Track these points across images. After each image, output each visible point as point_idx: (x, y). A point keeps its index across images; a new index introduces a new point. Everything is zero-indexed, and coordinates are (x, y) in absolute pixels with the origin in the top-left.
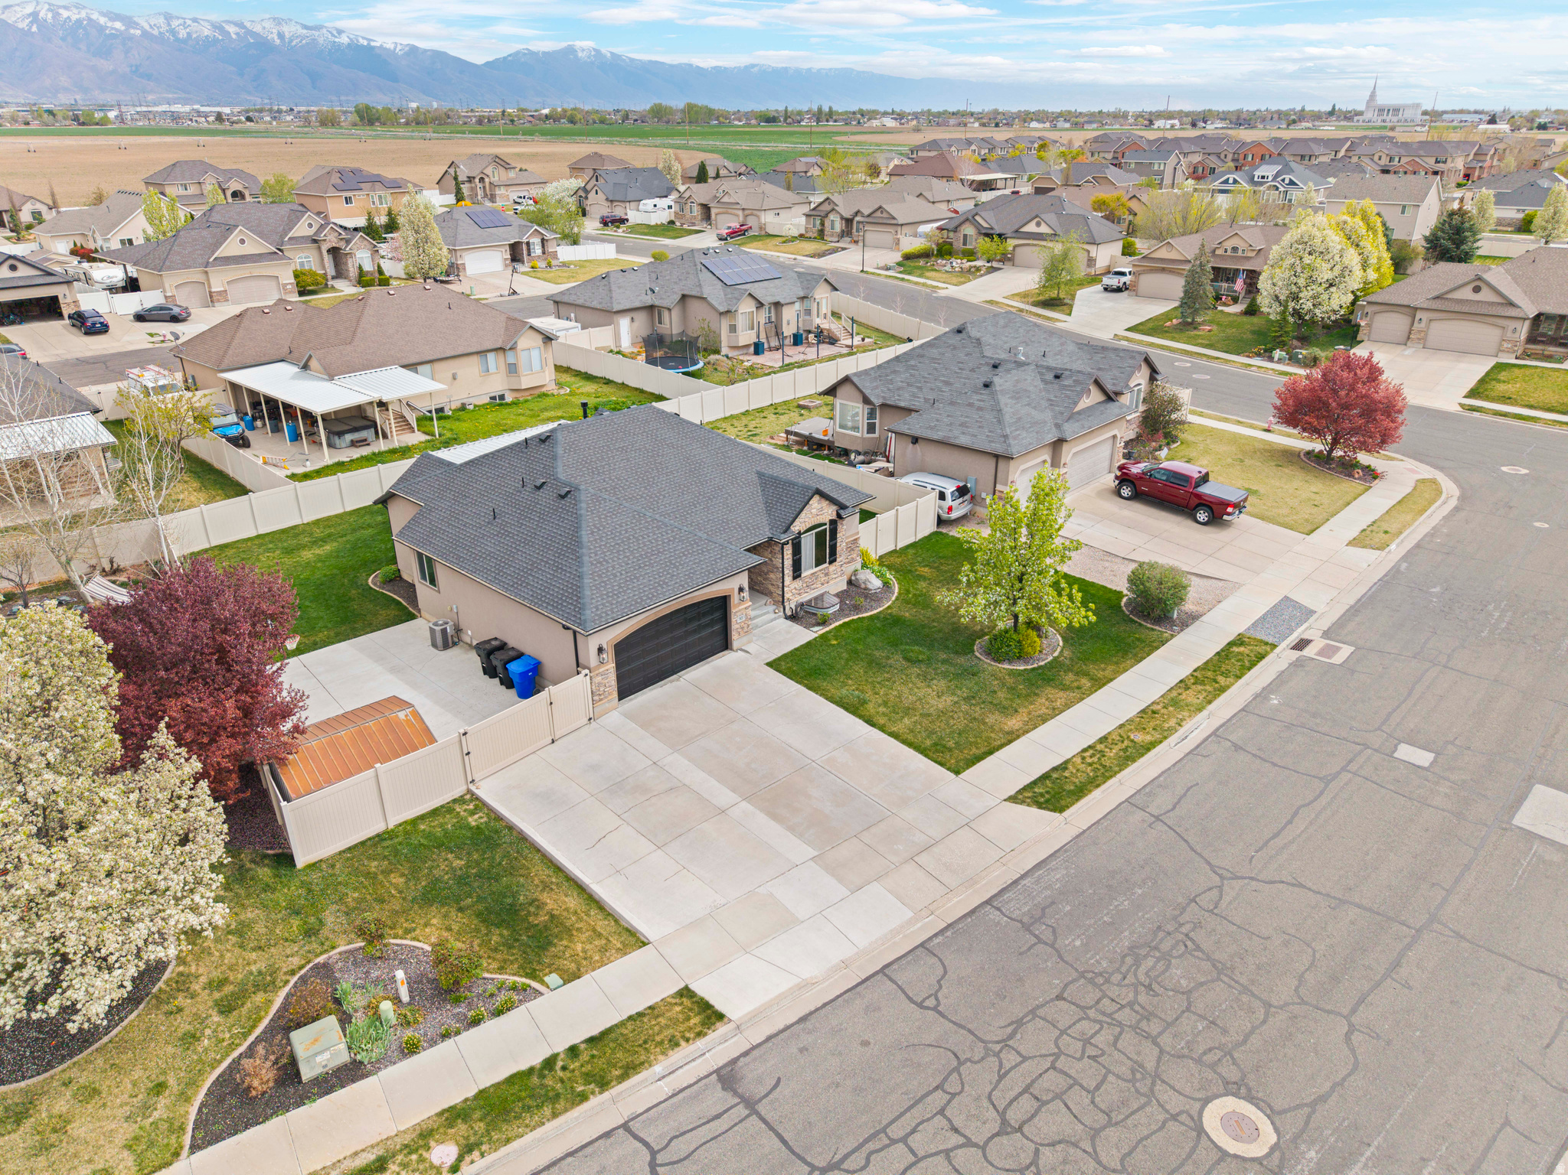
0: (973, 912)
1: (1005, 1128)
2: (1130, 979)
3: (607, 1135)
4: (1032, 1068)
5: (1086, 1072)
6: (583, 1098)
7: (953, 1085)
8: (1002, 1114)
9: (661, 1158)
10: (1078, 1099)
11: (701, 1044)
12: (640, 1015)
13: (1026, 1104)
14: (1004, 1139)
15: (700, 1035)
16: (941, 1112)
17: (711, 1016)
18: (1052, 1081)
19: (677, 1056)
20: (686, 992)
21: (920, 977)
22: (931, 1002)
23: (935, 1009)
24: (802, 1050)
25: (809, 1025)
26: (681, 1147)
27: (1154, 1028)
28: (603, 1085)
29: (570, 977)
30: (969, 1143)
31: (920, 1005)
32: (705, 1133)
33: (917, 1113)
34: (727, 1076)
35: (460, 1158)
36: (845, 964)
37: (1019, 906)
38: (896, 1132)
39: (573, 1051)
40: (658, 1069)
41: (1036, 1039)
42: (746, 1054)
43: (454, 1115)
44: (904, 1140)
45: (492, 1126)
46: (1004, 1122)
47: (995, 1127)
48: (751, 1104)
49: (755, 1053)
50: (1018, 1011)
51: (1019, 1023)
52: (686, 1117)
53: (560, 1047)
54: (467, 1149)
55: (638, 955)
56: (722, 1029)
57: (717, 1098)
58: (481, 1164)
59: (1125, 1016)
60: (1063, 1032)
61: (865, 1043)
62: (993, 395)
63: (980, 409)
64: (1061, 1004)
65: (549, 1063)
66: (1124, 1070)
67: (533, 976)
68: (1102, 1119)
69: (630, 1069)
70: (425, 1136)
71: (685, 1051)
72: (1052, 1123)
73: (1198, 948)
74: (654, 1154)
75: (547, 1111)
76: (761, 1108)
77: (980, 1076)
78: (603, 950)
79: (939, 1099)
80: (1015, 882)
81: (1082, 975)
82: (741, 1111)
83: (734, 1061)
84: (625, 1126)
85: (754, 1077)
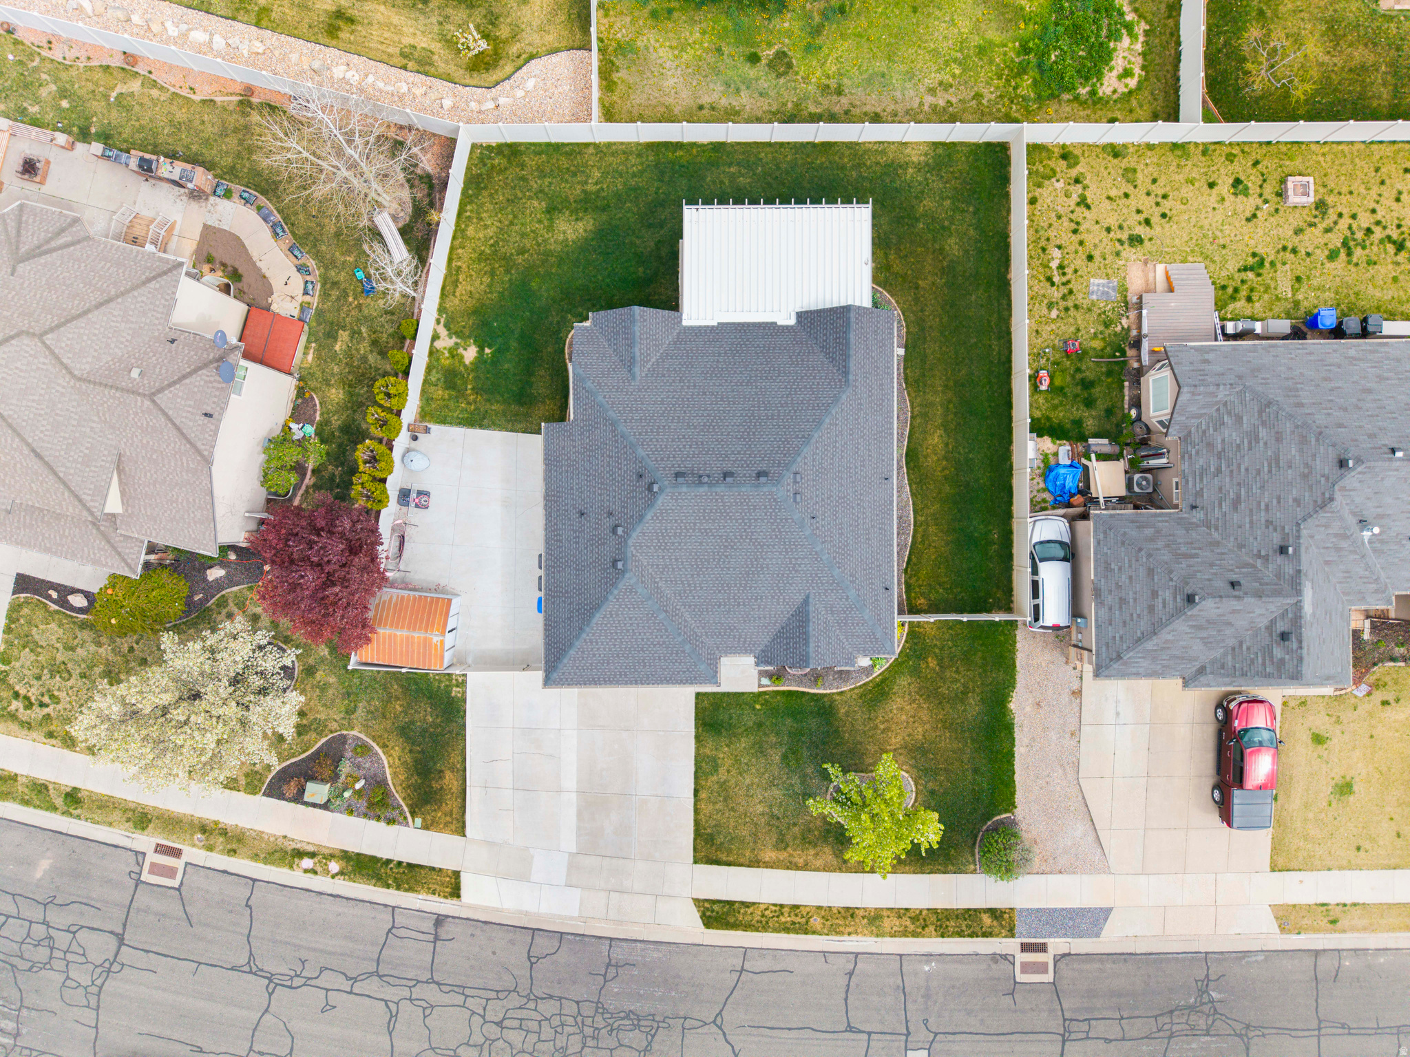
0: (600, 938)
1: (499, 1024)
2: (611, 1021)
3: (386, 906)
4: (534, 1015)
5: (547, 1032)
6: (388, 886)
7: (501, 995)
8: (504, 1019)
9: (394, 931)
10: (533, 1038)
11: (443, 900)
12: (433, 869)
13: (516, 1023)
14: (494, 1026)
15: (445, 897)
16: (488, 1000)
17: (456, 892)
18: (534, 1026)
19: (430, 897)
20: (457, 874)
21: (543, 945)
22: (533, 960)
23: (532, 964)
24: (472, 935)
25: (485, 927)
26: (402, 932)
27: (590, 1043)
28: (398, 888)
29: (426, 827)
30: (483, 1017)
31: (529, 957)
32: (414, 935)
33: (481, 993)
34: (440, 920)
35: (337, 874)
36: (527, 914)
37: (618, 954)
38: (467, 992)
39: (400, 863)
40: (421, 897)
41: (548, 1008)
42: (454, 917)
43: (345, 856)
44: (467, 996)
45: (354, 871)
46: (502, 1022)
47: (497, 1019)
48: (437, 938)
49: (457, 920)
50: (557, 993)
51: (551, 997)
52: (413, 923)
53: (397, 858)
54: (341, 873)
55: (457, 839)
56: (455, 901)
57: (428, 926)
58: (342, 882)
59: (588, 1031)
60: (560, 1015)
61: (494, 953)
64: (575, 1005)
65: (389, 861)
66: (559, 1044)
67: (413, 814)
68: (531, 1050)
69: (410, 889)
70: (332, 856)
71: (436, 898)
72: (515, 1037)
73: (653, 1036)
74: (393, 927)
75: (374, 881)
76: (439, 943)
77: (515, 1000)
78: (446, 825)
79: (494, 995)
80: (636, 941)
81: (599, 1002)
82: (431, 938)
83: (448, 917)
84: (394, 908)
85: (448, 930)
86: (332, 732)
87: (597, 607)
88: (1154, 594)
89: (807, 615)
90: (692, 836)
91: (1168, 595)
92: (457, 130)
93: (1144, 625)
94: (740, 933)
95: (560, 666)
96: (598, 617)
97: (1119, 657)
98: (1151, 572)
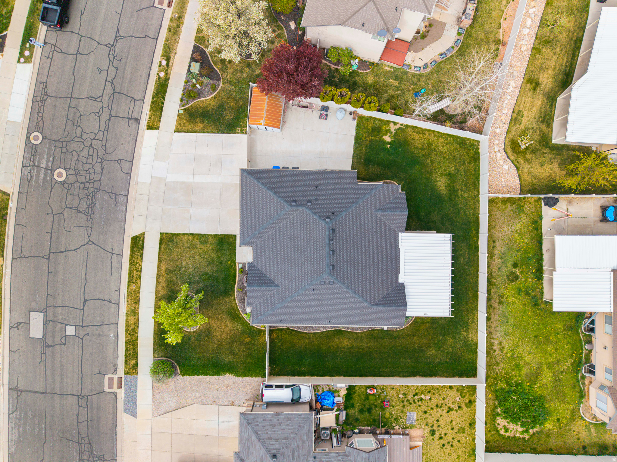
0: (128, 191)
1: (91, 146)
2: (91, 195)
3: (144, 97)
4: (95, 161)
5: (87, 167)
6: (153, 98)
7: (104, 147)
8: (93, 148)
9: (133, 100)
10: (84, 160)
11: (146, 122)
12: (160, 118)
13: (91, 153)
14: (90, 143)
15: (148, 123)
16: (102, 141)
17: (150, 128)
18: (90, 161)
19: (148, 116)
20: (158, 128)
21: (126, 166)
22: (119, 161)
23: (117, 161)
24: (131, 135)
25: (134, 141)
26: (132, 104)
27: (82, 186)
28: (152, 102)
29: (179, 115)
30: (94, 139)
31: (120, 159)
32: (131, 109)
33: (105, 138)
34: (138, 120)
35: (159, 76)
36: (140, 159)
37: (121, 199)
38: (106, 132)
39: (163, 103)
40: (148, 112)
41: (98, 168)
42: (139, 127)
43: (167, 79)
44: (103, 132)
45: (160, 83)
46: (92, 147)
47: (93, 145)
48: (130, 119)
49: (137, 128)
50: (104, 172)
51: (102, 169)
52: (136, 109)
53: (165, 102)
54: (159, 78)
55: (174, 129)
56: (146, 127)
57: (135, 115)
58: (155, 78)
59: (87, 185)
60: (95, 173)
61: (122, 144)
62: (269, 451)
63: (270, 439)
64: (98, 179)
65: (164, 98)
66: (81, 172)
67: (185, 110)
68: (79, 159)
69: (151, 108)
70: (167, 73)
71: (147, 119)
72: (85, 153)
73: (84, 214)
74: (135, 100)
75: (155, 92)
76: (127, 120)
77: (101, 153)
78: (180, 124)
79: (104, 144)
80: (127, 207)
81: (100, 190)
82: (130, 116)
83: (139, 124)
84: (143, 100)
85: (133, 124)
86: (222, 75)
87: (275, 193)
88: (277, 440)
89: (270, 286)
90: (172, 232)
91: (276, 446)
92: (486, 135)
93: (263, 435)
94: (129, 253)
95: (249, 176)
96: (271, 193)
97: (249, 424)
98: (287, 439)
